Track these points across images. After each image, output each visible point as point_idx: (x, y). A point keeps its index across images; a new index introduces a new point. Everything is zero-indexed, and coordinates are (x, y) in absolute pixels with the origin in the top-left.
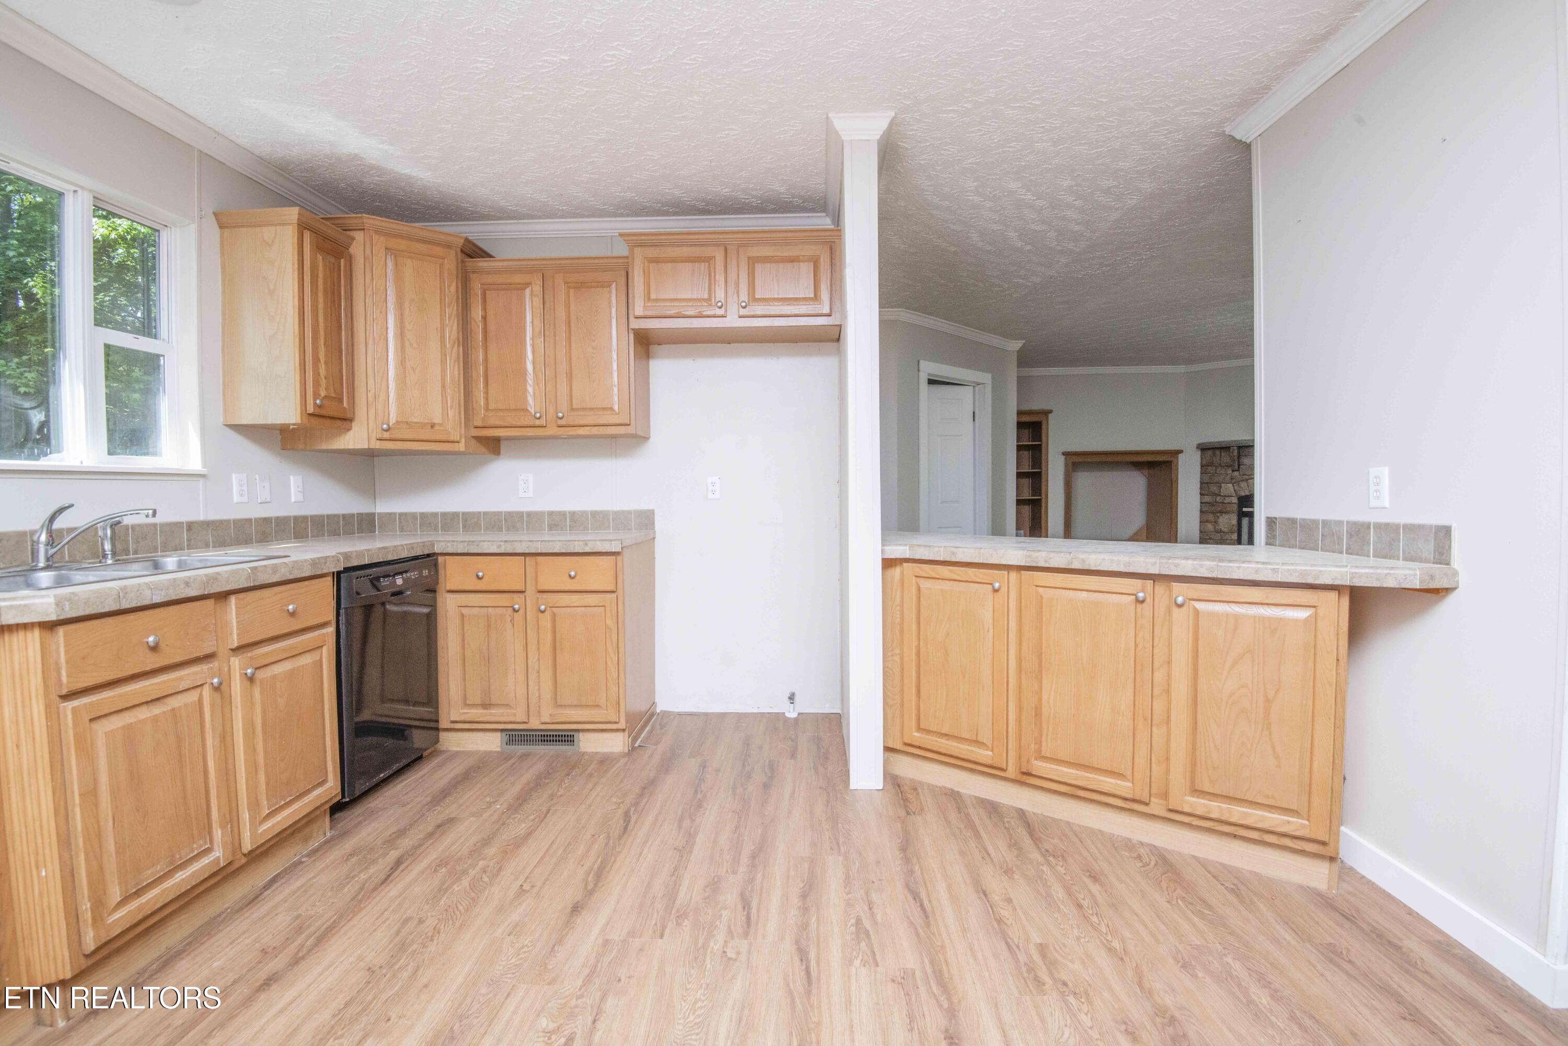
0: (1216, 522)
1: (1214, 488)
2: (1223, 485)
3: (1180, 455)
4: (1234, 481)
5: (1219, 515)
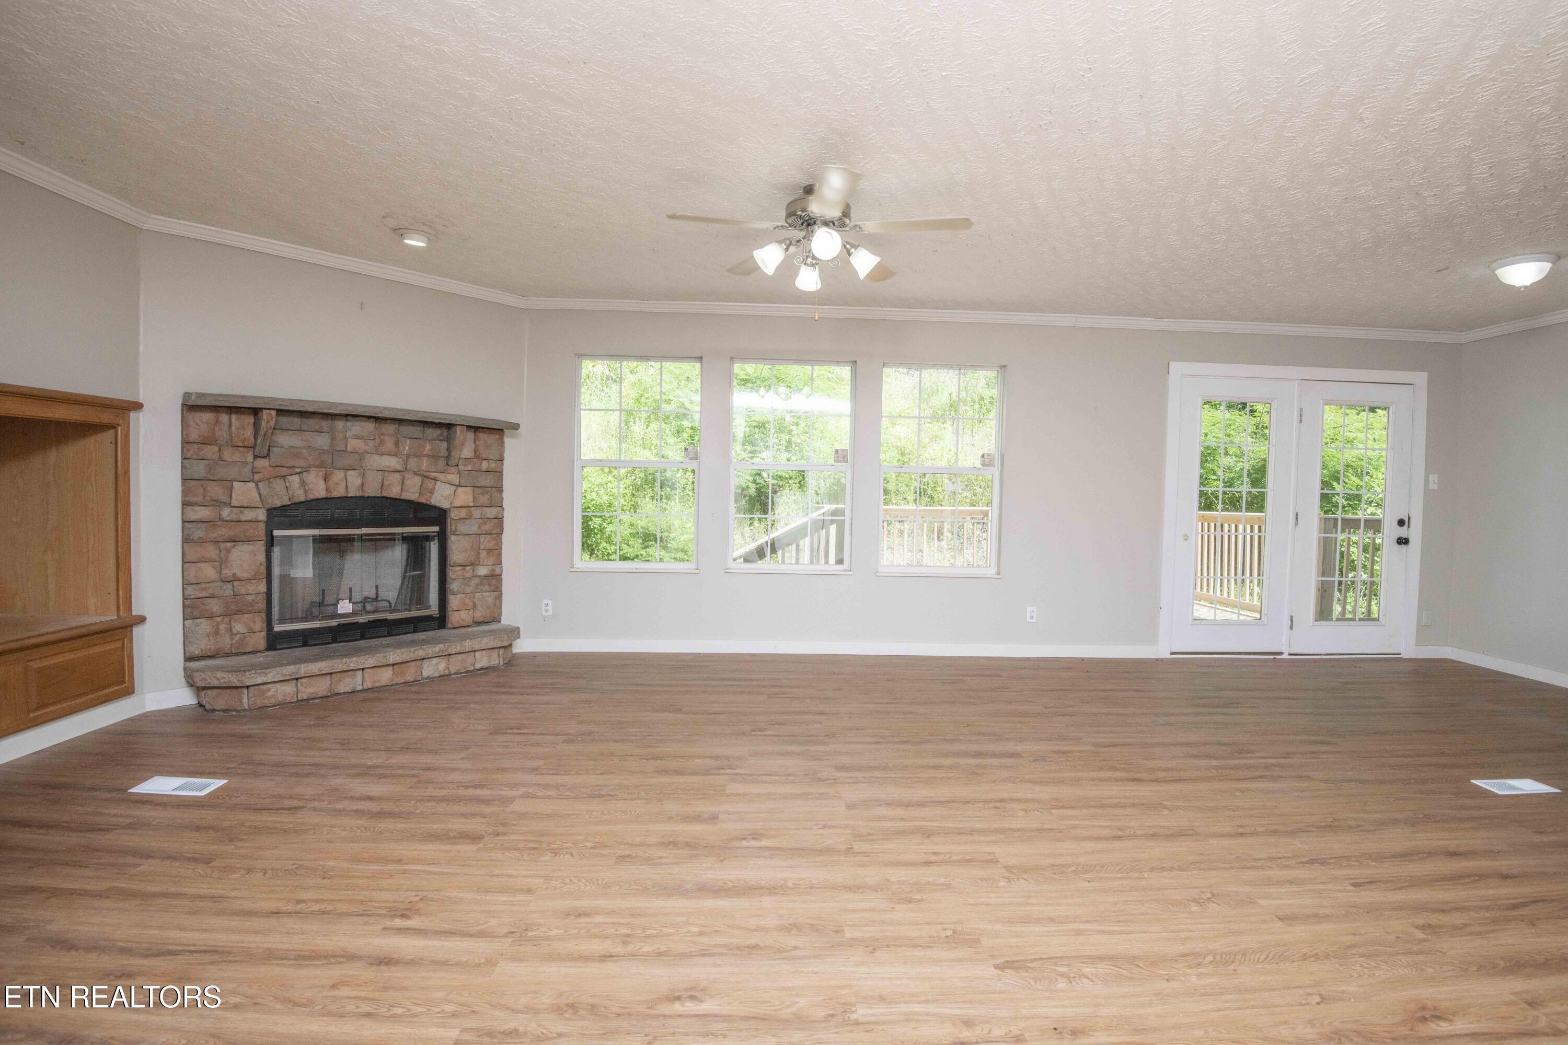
0: (223, 561)
1: (216, 491)
2: (236, 484)
3: (132, 415)
4: (257, 477)
5: (229, 544)
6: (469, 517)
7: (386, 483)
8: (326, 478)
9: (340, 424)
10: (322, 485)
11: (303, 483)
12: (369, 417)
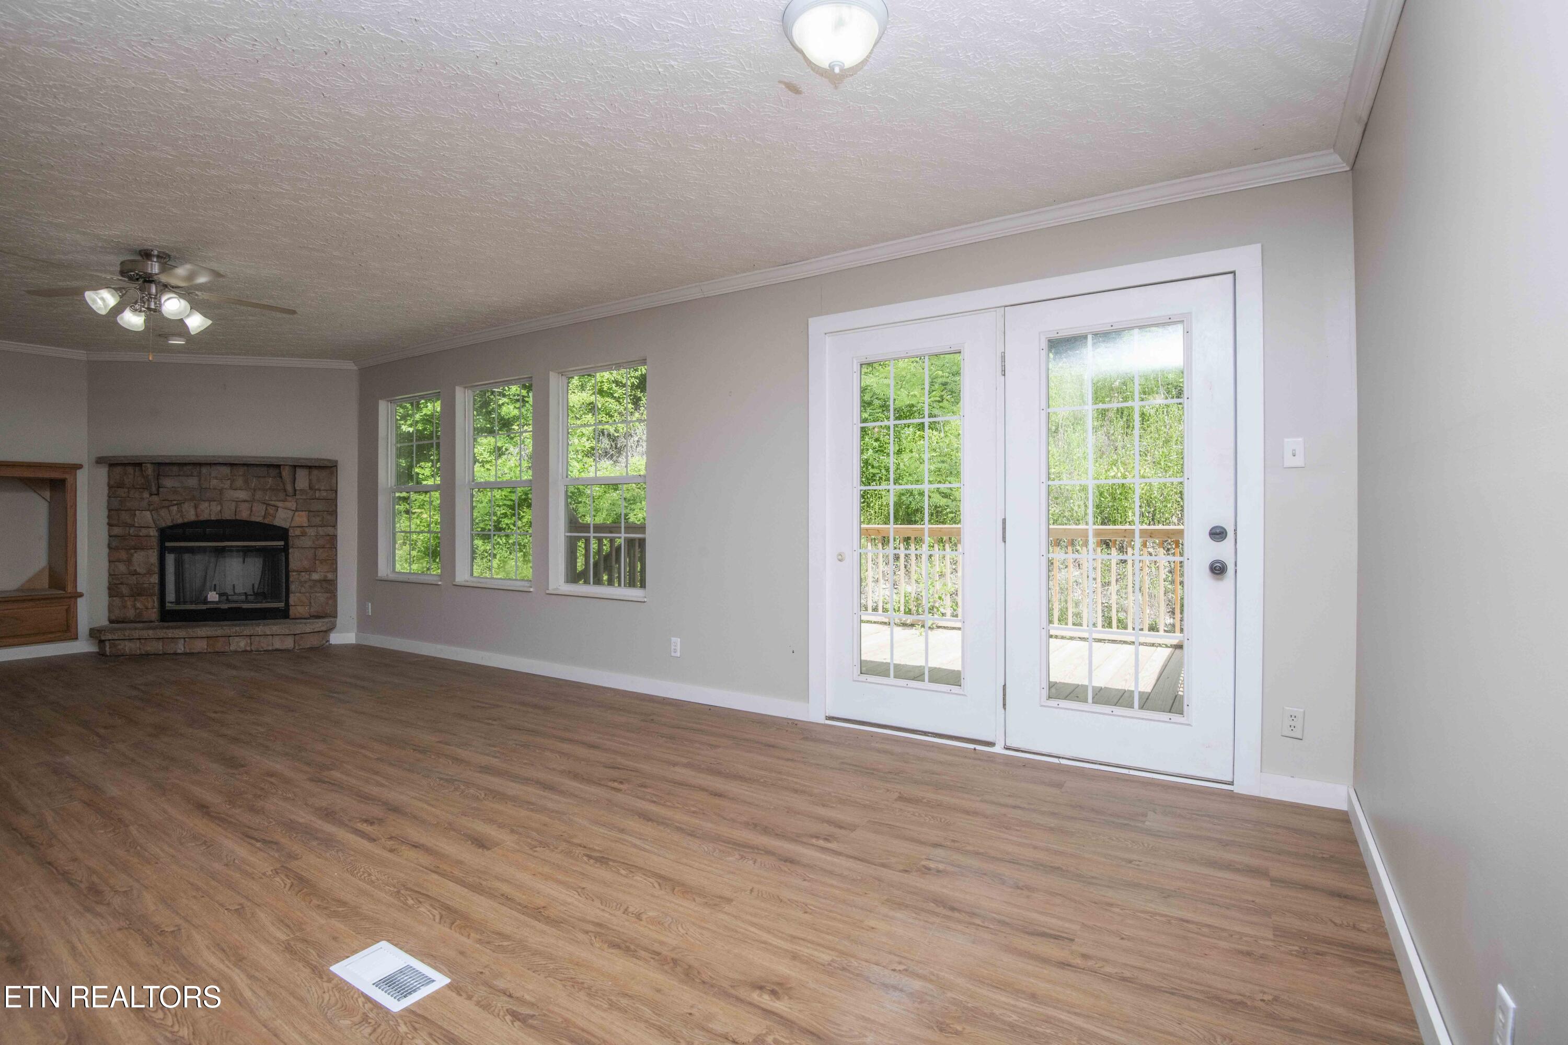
0: (129, 561)
1: (125, 516)
2: (137, 512)
3: (76, 472)
4: (151, 508)
5: (133, 551)
6: (304, 534)
7: (238, 510)
8: (196, 507)
9: (204, 470)
10: (192, 512)
11: (179, 511)
12: (225, 464)
